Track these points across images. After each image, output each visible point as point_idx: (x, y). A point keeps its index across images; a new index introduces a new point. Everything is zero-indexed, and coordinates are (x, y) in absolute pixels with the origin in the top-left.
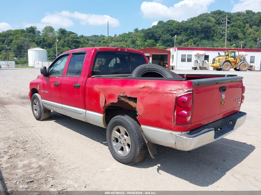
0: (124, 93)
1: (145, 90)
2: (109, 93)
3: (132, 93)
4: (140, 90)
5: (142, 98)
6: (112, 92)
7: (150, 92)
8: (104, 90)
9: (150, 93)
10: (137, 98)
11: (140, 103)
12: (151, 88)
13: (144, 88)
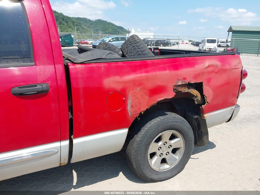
0: (185, 79)
1: (211, 69)
2: (150, 85)
3: (196, 76)
4: (205, 71)
5: (209, 80)
6: (159, 83)
7: (216, 71)
8: (138, 83)
9: (217, 73)
10: (202, 82)
11: (208, 87)
12: (217, 66)
13: (209, 66)
